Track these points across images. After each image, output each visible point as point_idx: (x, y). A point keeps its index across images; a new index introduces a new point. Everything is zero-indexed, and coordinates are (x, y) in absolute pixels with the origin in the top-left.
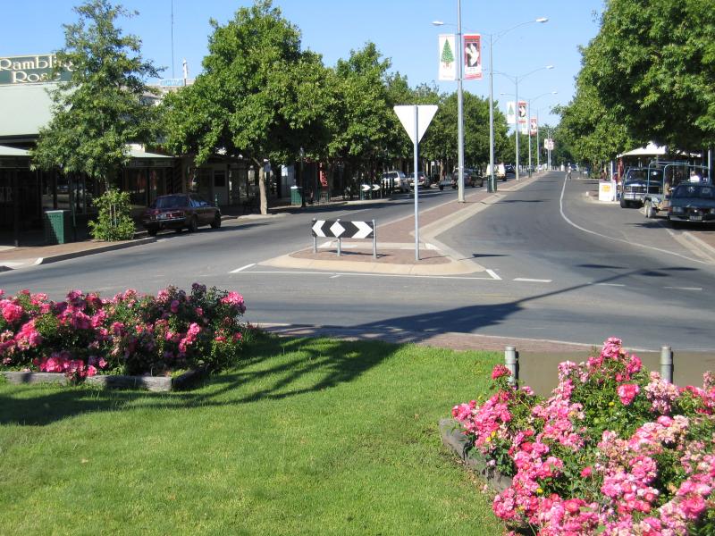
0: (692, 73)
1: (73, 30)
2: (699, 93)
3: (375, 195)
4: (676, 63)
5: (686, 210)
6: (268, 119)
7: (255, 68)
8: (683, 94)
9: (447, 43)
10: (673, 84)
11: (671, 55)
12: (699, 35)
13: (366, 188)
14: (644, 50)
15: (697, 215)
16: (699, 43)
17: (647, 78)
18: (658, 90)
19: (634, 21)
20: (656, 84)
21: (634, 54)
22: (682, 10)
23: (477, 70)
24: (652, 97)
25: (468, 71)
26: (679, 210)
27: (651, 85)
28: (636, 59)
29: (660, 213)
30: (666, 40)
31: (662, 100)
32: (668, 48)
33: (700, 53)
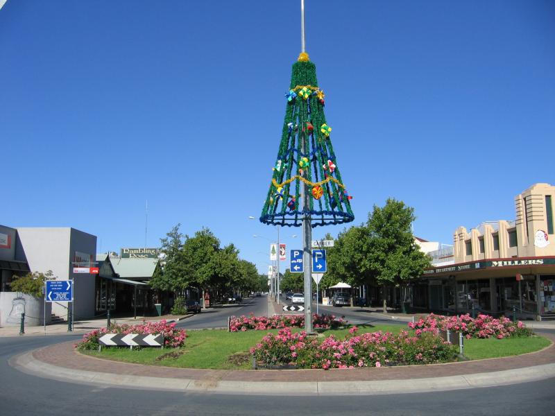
0: (376, 262)
1: (163, 241)
2: (379, 268)
3: (234, 302)
4: (371, 259)
6: (212, 273)
7: (206, 254)
9: (273, 248)
10: (370, 265)
12: (378, 251)
13: (230, 299)
16: (379, 253)
17: (362, 263)
20: (365, 265)
23: (284, 256)
24: (363, 269)
25: (280, 256)
30: (368, 252)
31: (367, 270)
32: (369, 255)
33: (379, 256)
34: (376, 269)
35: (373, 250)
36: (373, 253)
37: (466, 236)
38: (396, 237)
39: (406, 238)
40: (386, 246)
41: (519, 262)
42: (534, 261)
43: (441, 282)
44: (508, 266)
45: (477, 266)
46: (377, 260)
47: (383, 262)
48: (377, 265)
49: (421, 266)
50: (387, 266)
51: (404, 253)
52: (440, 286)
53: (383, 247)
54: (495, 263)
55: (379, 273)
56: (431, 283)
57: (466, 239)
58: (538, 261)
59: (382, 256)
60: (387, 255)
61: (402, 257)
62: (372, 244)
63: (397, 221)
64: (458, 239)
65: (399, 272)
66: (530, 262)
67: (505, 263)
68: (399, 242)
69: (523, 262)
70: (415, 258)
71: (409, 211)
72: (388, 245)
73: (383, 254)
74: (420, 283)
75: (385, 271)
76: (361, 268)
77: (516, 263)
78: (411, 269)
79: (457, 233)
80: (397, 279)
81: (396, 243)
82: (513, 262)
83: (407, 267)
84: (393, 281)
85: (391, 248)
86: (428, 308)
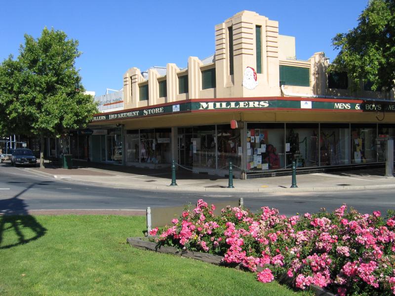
0: (31, 106)
2: (35, 114)
4: (24, 102)
5: (22, 159)
8: (28, 114)
10: (23, 110)
11: (23, 98)
12: (33, 91)
14: (10, 96)
15: (27, 161)
16: (35, 94)
17: (11, 107)
18: (17, 112)
19: (6, 84)
20: (15, 110)
21: (6, 97)
22: (27, 81)
24: (14, 115)
26: (20, 160)
27: (13, 110)
28: (7, 99)
29: (4, 161)
30: (20, 92)
31: (19, 116)
32: (21, 96)
33: (34, 98)
34: (31, 115)
35: (25, 89)
36: (26, 93)
37: (140, 79)
38: (57, 74)
39: (69, 77)
40: (44, 85)
41: (237, 104)
42: (257, 103)
43: (106, 131)
44: (221, 109)
45: (176, 108)
46: (32, 102)
47: (39, 106)
48: (33, 110)
49: (89, 111)
50: (46, 111)
51: (68, 94)
52: (103, 136)
53: (40, 86)
54: (204, 105)
55: (35, 120)
56: (95, 132)
57: (140, 82)
58: (262, 103)
59: (39, 98)
60: (45, 98)
61: (65, 100)
62: (25, 82)
63: (58, 54)
64: (129, 83)
65: (62, 118)
66: (251, 104)
67: (218, 105)
68: (61, 81)
69: (242, 104)
70: (79, 102)
71: (73, 45)
72: (47, 83)
73: (40, 96)
74: (83, 132)
75: (42, 117)
76: (11, 113)
77: (233, 105)
78: (77, 114)
79: (128, 75)
80: (59, 127)
81: (57, 82)
82: (228, 104)
83: (71, 112)
84: (53, 131)
85: (50, 89)
86: (89, 160)
